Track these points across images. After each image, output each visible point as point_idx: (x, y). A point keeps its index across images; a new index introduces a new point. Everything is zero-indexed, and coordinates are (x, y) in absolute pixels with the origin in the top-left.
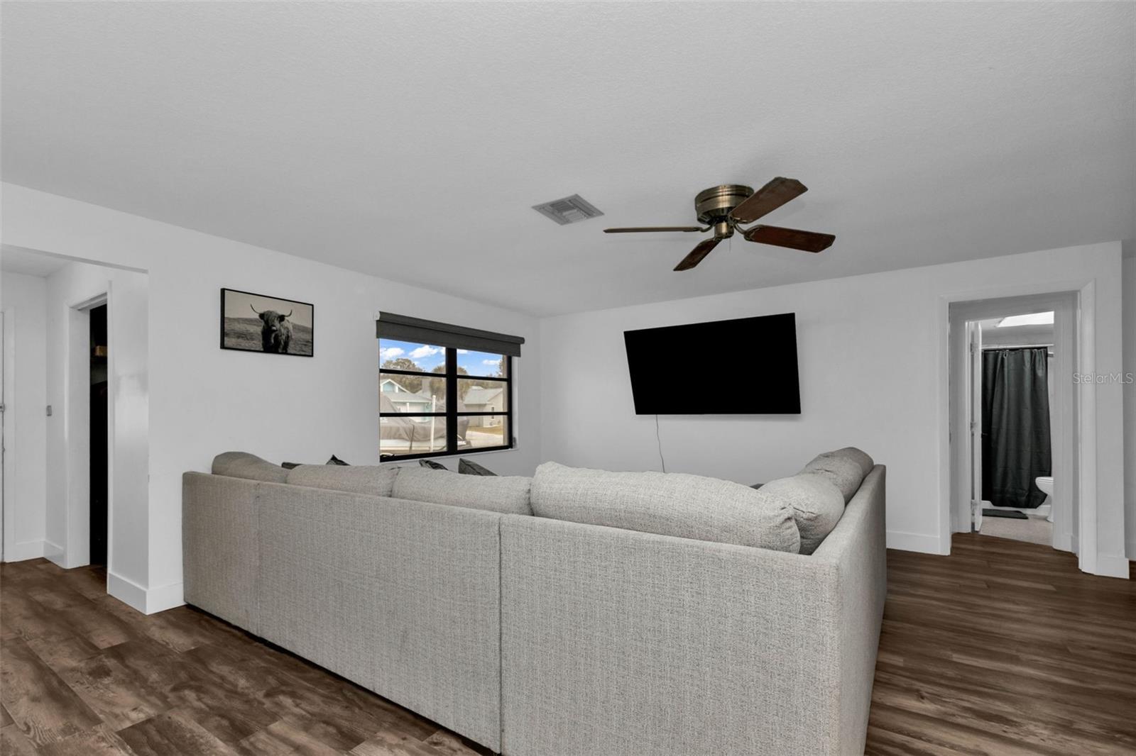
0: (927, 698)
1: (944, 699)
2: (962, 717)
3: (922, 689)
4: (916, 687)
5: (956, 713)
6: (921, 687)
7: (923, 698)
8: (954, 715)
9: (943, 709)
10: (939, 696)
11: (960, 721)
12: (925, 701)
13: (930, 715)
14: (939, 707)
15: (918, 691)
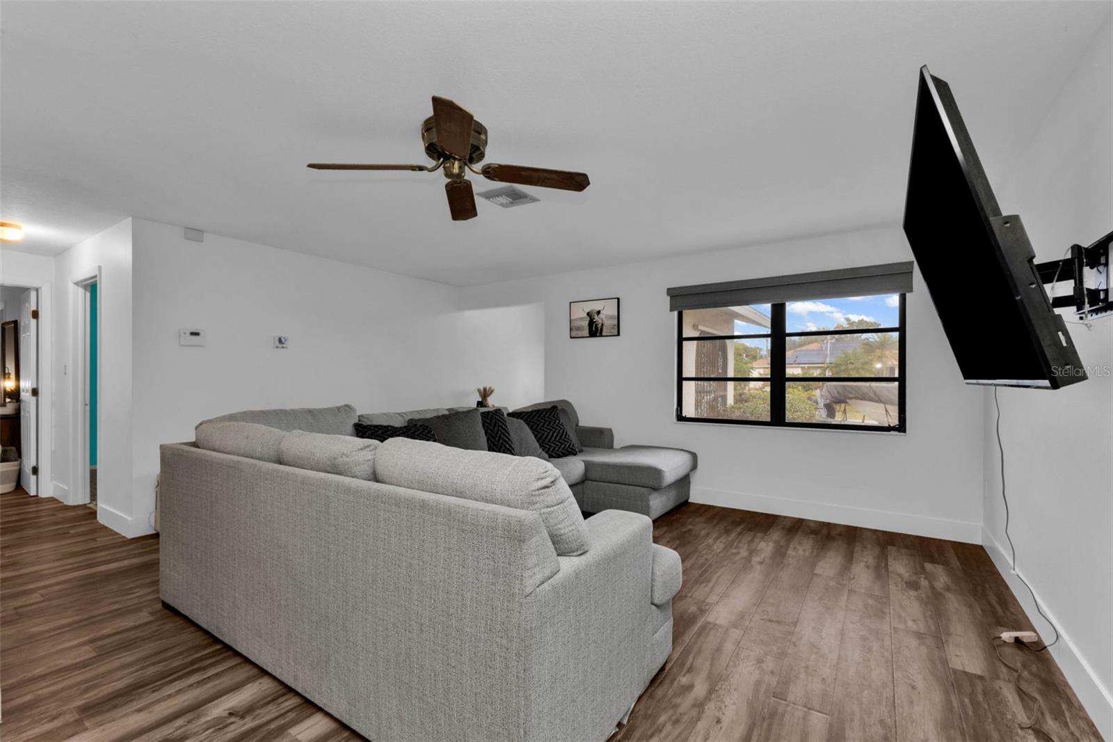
0: (226, 717)
1: (212, 730)
2: (181, 727)
3: (242, 722)
4: (248, 718)
5: (190, 726)
6: (245, 724)
7: (231, 714)
8: (189, 722)
9: (203, 720)
10: (220, 729)
11: (179, 722)
12: (226, 714)
13: (209, 705)
14: (209, 718)
15: (242, 717)
